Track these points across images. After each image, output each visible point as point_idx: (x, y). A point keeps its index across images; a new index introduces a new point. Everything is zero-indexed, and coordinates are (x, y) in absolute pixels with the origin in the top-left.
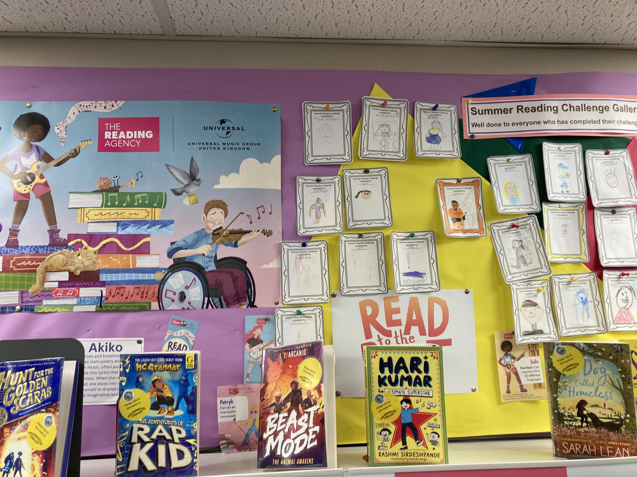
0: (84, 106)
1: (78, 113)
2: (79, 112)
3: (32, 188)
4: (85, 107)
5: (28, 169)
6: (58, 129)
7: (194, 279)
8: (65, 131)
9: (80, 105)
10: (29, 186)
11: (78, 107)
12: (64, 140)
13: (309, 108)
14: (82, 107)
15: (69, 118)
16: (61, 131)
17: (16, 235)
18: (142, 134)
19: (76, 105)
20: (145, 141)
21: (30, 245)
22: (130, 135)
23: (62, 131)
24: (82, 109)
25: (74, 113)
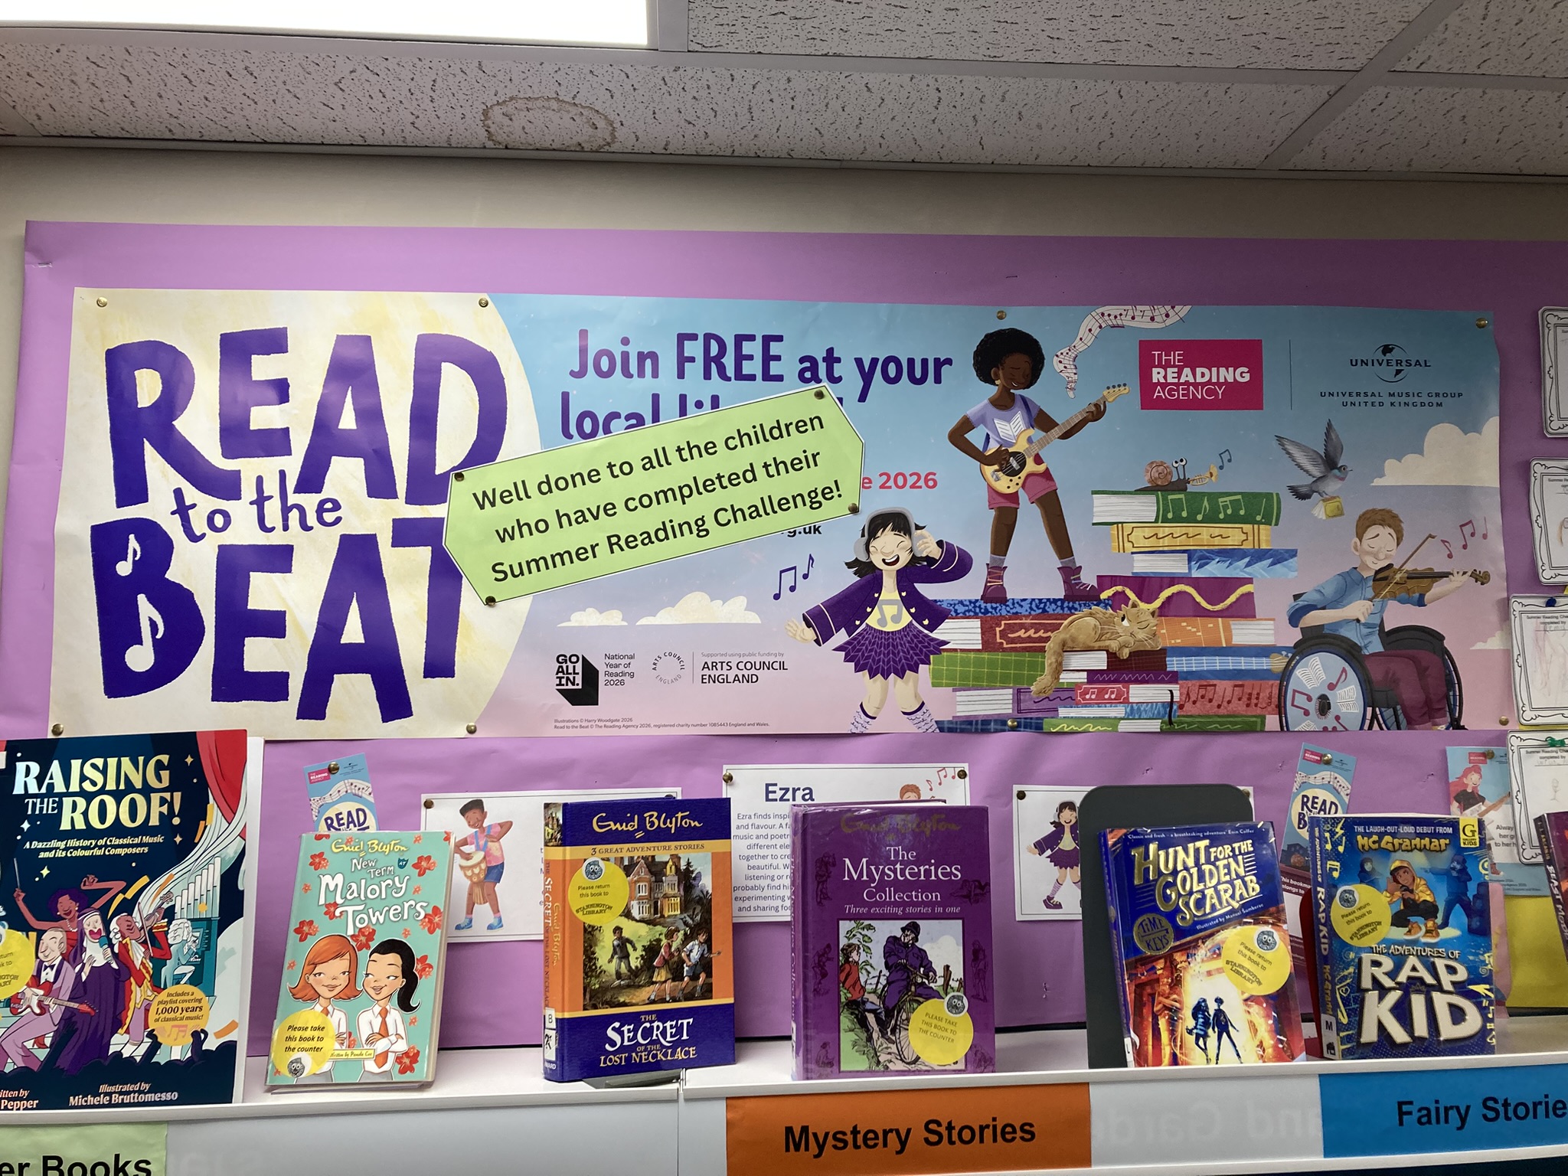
0: (1109, 315)
1: (1099, 329)
2: (1100, 327)
3: (1021, 482)
4: (1112, 317)
5: (1012, 445)
6: (1060, 362)
7: (1344, 670)
8: (1073, 367)
9: (1103, 314)
10: (1015, 479)
11: (1097, 317)
12: (1073, 385)
13: (1552, 320)
14: (1106, 318)
15: (1081, 339)
16: (1065, 367)
17: (1001, 578)
18: (1227, 375)
19: (1094, 314)
20: (1233, 387)
21: (1029, 597)
22: (1203, 375)
23: (1068, 366)
24: (1105, 321)
25: (1090, 330)
